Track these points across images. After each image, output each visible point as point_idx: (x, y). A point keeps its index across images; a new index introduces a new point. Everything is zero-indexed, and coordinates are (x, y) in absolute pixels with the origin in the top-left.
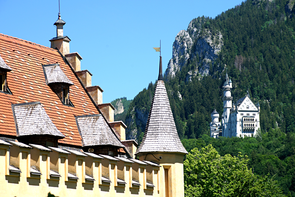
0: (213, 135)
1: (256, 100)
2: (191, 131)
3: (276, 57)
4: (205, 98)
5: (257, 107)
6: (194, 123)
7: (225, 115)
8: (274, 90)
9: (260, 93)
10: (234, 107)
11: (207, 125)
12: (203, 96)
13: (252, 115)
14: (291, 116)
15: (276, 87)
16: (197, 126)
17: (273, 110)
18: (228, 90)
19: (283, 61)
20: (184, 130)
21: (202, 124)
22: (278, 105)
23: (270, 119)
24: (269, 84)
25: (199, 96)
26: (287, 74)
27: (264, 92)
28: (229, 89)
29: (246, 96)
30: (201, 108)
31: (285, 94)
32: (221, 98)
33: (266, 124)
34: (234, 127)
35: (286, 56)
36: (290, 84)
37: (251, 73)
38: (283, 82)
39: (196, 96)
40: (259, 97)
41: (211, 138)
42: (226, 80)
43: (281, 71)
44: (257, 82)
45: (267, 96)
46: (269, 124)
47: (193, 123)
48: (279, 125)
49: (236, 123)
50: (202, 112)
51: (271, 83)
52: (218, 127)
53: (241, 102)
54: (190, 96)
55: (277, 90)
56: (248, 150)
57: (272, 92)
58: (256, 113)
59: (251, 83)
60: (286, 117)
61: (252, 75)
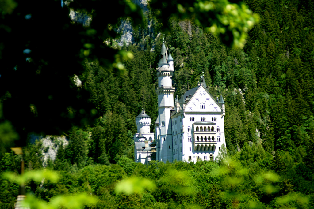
0: (140, 158)
1: (219, 89)
2: (100, 148)
3: (255, 7)
4: (126, 86)
5: (220, 105)
6: (106, 133)
7: (161, 121)
8: (253, 70)
9: (226, 76)
10: (177, 106)
11: (129, 136)
12: (121, 83)
13: (211, 121)
14: (284, 117)
15: (256, 65)
16: (111, 138)
17: (250, 107)
18: (167, 75)
19: (269, 16)
20: (87, 148)
21: (120, 135)
22: (261, 98)
23: (246, 124)
24: (243, 59)
25: (113, 83)
26: (276, 39)
27: (234, 74)
28: (168, 73)
29: (199, 85)
30: (118, 105)
31: (273, 77)
32: (156, 86)
33: (237, 134)
34: (178, 143)
35: (274, 6)
36: (282, 58)
37: (210, 39)
38: (269, 54)
39: (109, 83)
40: (225, 83)
41: (136, 163)
42: (162, 57)
43: (265, 34)
44: (221, 56)
45: (240, 81)
46: (242, 133)
47: (103, 133)
48: (261, 135)
49: (182, 136)
50: (120, 113)
51: (246, 57)
52: (150, 143)
53: (190, 97)
54: (98, 82)
55: (258, 70)
56: (203, 185)
57: (248, 74)
58: (218, 117)
59: (211, 58)
60: (275, 121)
61: (212, 43)
